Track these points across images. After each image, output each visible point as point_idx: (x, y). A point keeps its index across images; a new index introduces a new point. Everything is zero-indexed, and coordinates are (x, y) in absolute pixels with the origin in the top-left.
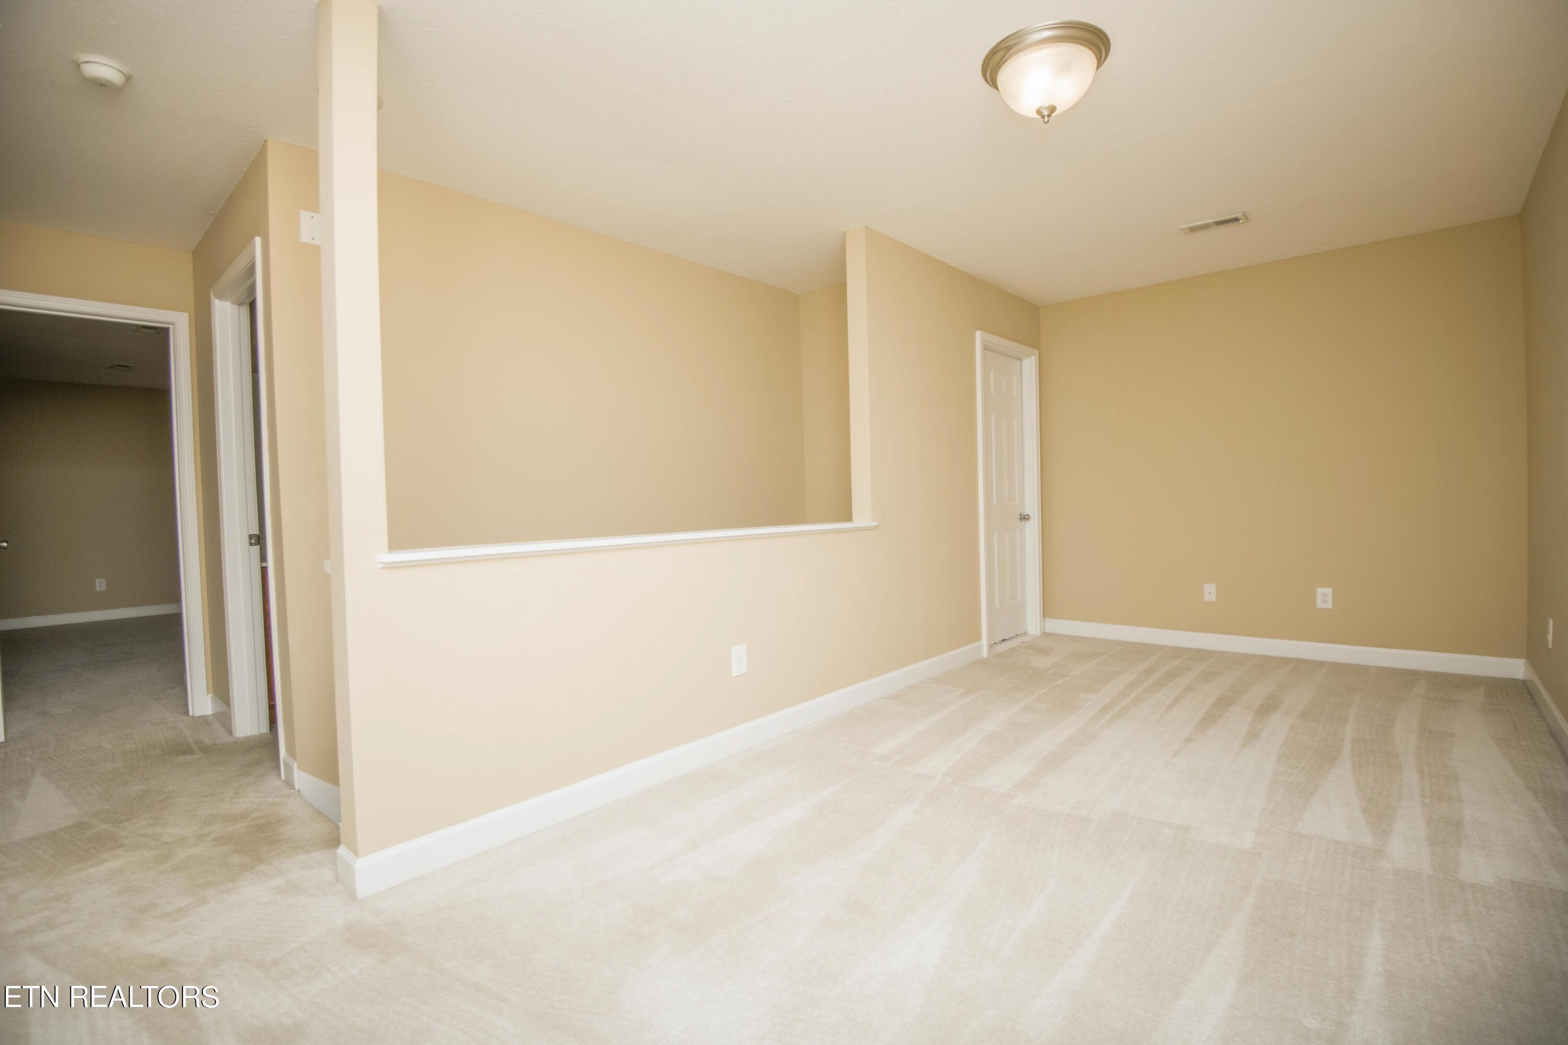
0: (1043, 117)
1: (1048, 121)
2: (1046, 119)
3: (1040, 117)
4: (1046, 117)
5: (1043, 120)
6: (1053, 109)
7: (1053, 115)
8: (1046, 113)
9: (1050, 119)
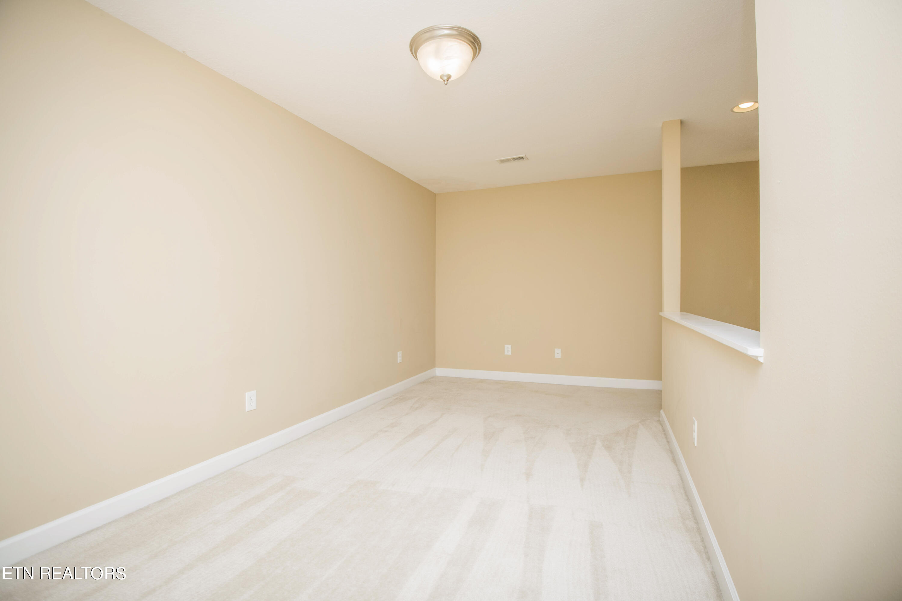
0: (444, 81)
1: (447, 83)
2: (446, 82)
3: (442, 80)
4: (446, 81)
5: (444, 82)
6: (449, 77)
7: (450, 80)
8: (445, 78)
9: (448, 82)
